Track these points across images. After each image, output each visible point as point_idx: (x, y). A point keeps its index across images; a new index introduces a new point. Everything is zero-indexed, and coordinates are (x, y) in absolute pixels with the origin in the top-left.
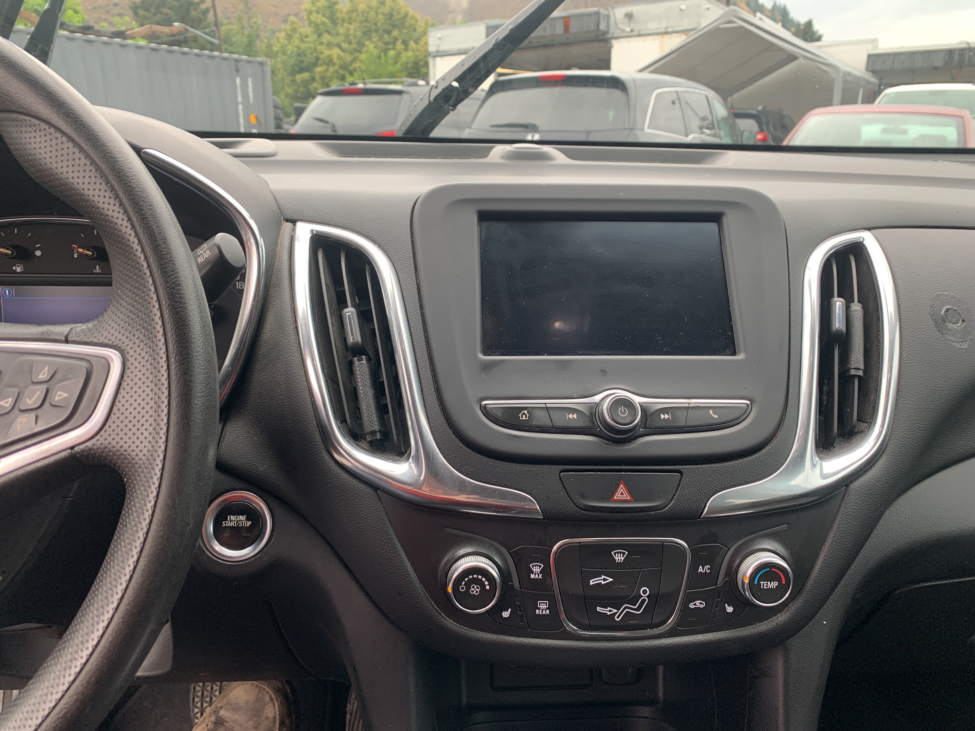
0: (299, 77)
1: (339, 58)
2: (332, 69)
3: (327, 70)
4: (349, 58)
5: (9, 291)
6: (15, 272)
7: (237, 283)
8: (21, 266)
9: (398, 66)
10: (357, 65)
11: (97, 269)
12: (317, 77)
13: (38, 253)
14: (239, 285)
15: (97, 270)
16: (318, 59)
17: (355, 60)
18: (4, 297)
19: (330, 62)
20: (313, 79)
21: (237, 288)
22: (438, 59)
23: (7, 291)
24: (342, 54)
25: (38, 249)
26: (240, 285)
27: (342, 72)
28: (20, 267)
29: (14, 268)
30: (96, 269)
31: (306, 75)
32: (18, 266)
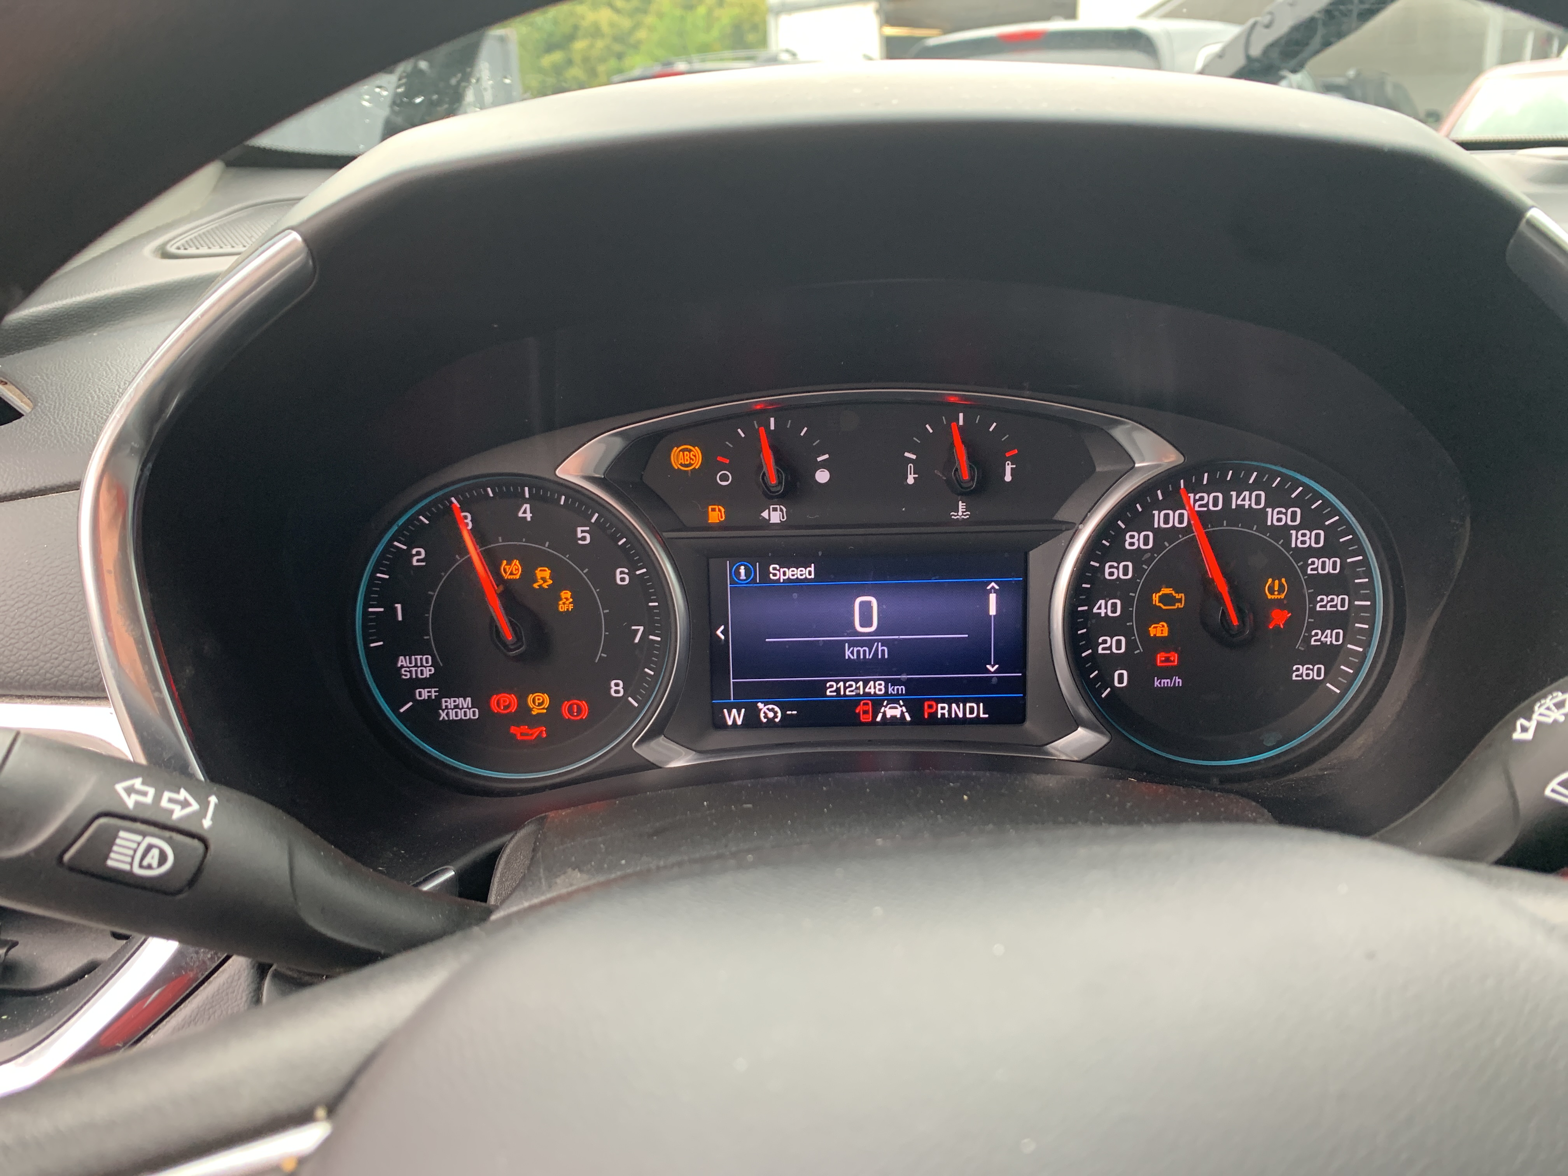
0: (548, 60)
1: (612, 25)
2: (600, 44)
3: (591, 46)
4: (626, 23)
5: (747, 570)
6: (766, 524)
7: (1293, 532)
8: (781, 510)
9: (715, 33)
10: (641, 34)
11: (960, 510)
12: (577, 58)
13: (822, 476)
14: (1297, 539)
15: (960, 513)
16: (576, 28)
17: (637, 26)
18: (737, 582)
19: (596, 32)
20: (570, 62)
21: (1293, 545)
22: (784, 18)
23: (742, 570)
24: (615, 17)
25: (824, 465)
26: (1300, 539)
27: (617, 47)
28: (779, 512)
29: (765, 514)
31: (557, 57)
32: (775, 510)
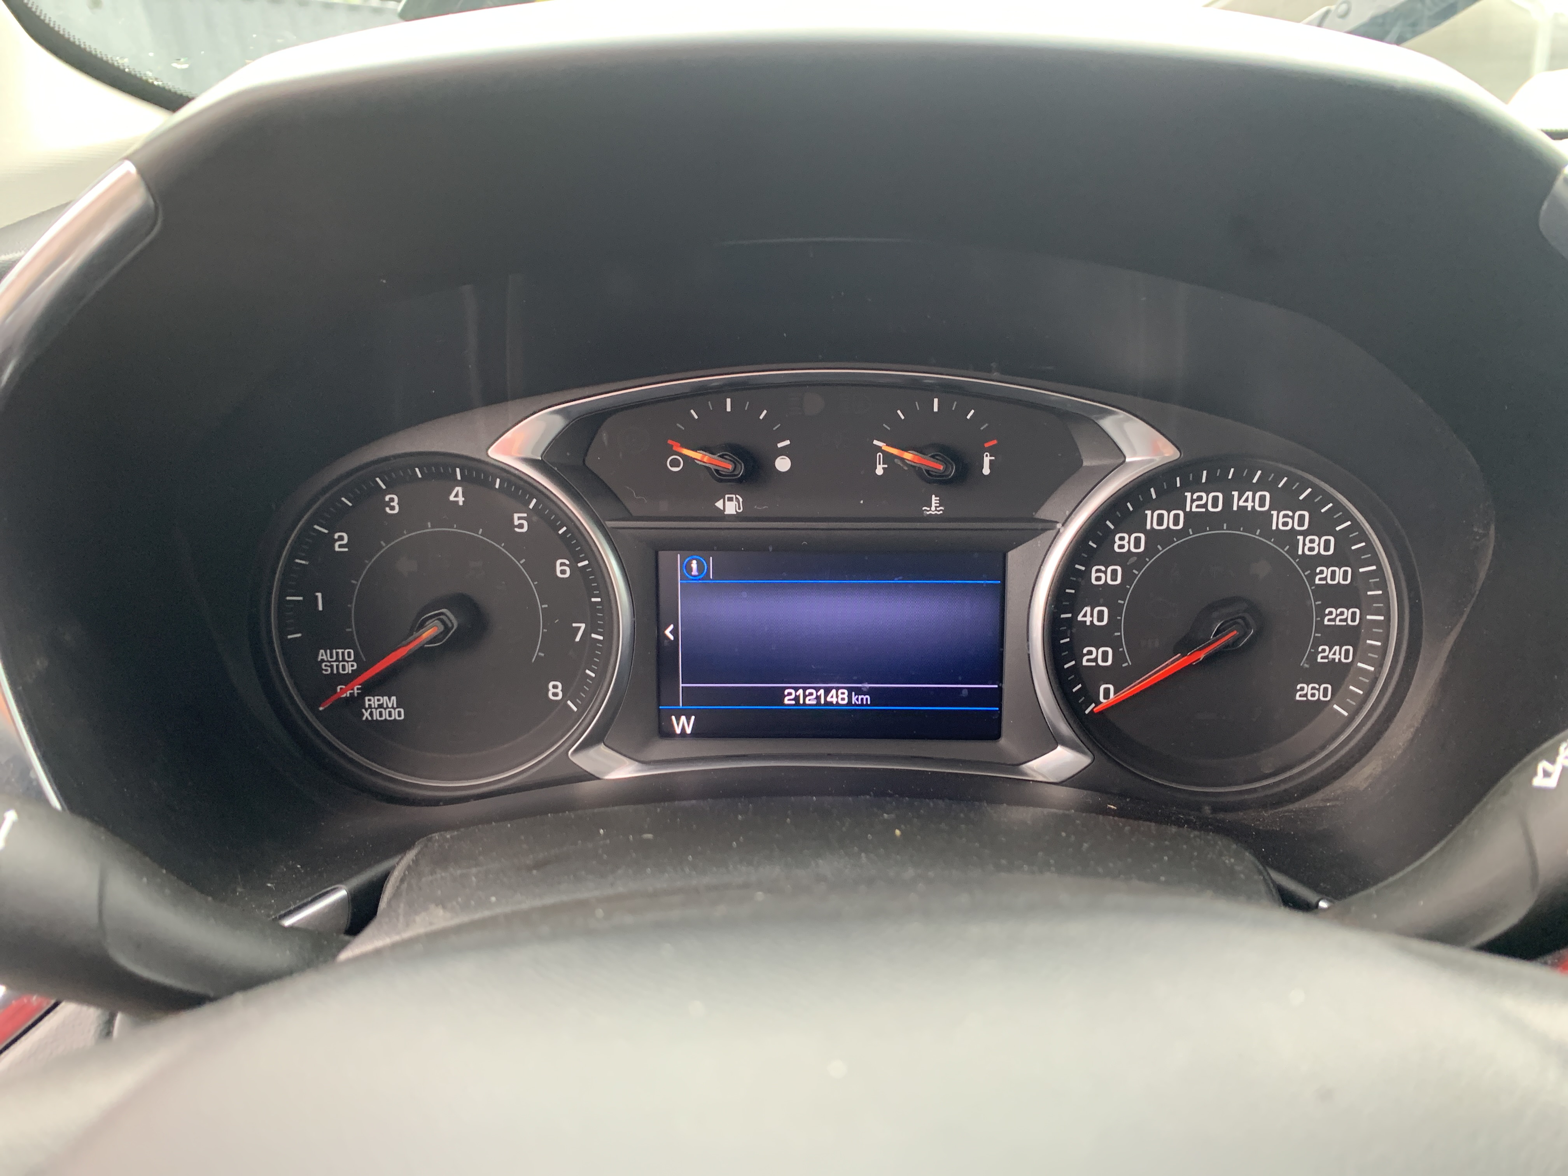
5: (699, 564)
6: (721, 516)
7: (1301, 538)
8: (737, 500)
11: (933, 505)
13: (783, 464)
14: (1304, 544)
15: (933, 508)
18: (688, 579)
21: (1300, 552)
23: (694, 565)
25: (783, 452)
26: (1308, 545)
28: (734, 503)
29: (719, 504)
30: (930, 506)
32: (730, 499)
